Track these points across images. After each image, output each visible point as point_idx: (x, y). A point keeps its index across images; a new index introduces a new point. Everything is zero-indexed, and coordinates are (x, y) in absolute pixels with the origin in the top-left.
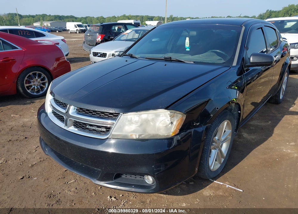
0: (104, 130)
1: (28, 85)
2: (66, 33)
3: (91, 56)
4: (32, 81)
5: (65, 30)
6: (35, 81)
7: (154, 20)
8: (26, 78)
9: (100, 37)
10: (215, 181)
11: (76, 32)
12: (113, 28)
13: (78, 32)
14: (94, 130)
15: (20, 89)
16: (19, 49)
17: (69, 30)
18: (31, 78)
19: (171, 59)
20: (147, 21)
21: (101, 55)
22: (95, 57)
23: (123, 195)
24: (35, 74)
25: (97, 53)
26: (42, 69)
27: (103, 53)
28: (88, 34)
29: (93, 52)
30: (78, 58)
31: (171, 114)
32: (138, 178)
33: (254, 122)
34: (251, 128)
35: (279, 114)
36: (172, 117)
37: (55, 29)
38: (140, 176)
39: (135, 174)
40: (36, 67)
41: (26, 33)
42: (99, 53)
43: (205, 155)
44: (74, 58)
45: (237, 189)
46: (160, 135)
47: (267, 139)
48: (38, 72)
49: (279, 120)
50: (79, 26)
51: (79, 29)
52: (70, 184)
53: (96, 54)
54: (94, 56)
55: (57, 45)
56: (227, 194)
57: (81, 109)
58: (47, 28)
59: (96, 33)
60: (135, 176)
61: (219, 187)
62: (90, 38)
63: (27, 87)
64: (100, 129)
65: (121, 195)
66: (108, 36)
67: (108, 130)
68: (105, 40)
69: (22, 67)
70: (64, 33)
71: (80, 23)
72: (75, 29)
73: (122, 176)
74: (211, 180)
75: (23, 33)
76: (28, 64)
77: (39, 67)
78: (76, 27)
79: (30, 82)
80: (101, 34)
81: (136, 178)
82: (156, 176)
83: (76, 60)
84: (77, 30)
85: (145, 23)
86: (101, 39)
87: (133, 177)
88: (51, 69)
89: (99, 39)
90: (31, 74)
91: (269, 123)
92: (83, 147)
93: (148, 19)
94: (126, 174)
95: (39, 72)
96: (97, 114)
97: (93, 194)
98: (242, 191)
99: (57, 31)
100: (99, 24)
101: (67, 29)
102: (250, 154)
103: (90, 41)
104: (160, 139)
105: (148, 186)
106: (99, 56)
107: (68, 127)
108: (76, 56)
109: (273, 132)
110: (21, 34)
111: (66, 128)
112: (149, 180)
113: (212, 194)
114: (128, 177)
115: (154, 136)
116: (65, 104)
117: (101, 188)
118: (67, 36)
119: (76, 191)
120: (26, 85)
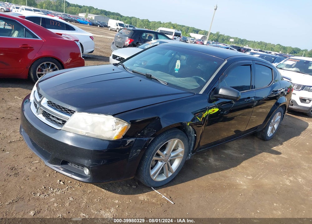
0: (61, 122)
1: (40, 73)
2: (106, 30)
3: (111, 57)
4: (45, 70)
5: (106, 26)
6: (47, 71)
7: (200, 34)
8: (39, 67)
9: (129, 42)
10: (155, 190)
11: (116, 30)
12: (144, 35)
13: (118, 31)
14: (54, 121)
15: (32, 75)
16: (40, 39)
17: (110, 27)
18: (44, 67)
19: (151, 76)
20: (192, 32)
21: (119, 59)
22: (113, 60)
23: (71, 182)
24: (48, 64)
25: (117, 56)
26: (56, 61)
27: (122, 58)
28: (119, 36)
29: (113, 55)
30: (103, 57)
31: (117, 121)
32: (80, 168)
33: (229, 151)
34: (222, 156)
35: (259, 149)
36: (117, 124)
37: (97, 23)
38: (82, 167)
39: (79, 165)
40: (51, 58)
41: (58, 24)
42: (119, 57)
43: (145, 163)
44: (100, 56)
45: (170, 201)
46: (103, 137)
47: (229, 168)
48: (51, 63)
49: (254, 154)
50: (120, 25)
51: (119, 28)
52: (33, 164)
53: (115, 57)
54: (113, 58)
55: (76, 42)
56: (158, 202)
57: (50, 101)
58: (89, 21)
59: (126, 36)
60: (78, 166)
61: (156, 196)
62: (119, 40)
63: (38, 74)
64: (58, 121)
65: (69, 182)
66: (137, 41)
67: (64, 123)
68: (132, 45)
69: (38, 56)
70: (105, 29)
71: (122, 23)
72: (116, 27)
73: (68, 164)
74: (153, 189)
75: (55, 23)
76: (44, 54)
77: (54, 58)
78: (117, 26)
79: (42, 71)
80: (131, 38)
81: (78, 168)
82: (90, 169)
83: (99, 59)
84: (117, 28)
85: (189, 35)
86: (129, 43)
87: (76, 167)
88: (65, 63)
89: (127, 43)
90: (45, 63)
91: (242, 156)
92: (42, 132)
93: (194, 31)
94: (72, 163)
95: (53, 64)
96: (60, 108)
97: (48, 175)
98: (173, 203)
99: (99, 26)
100: (131, 28)
101: (109, 25)
102: (203, 177)
103: (119, 43)
104: (102, 140)
105: (85, 176)
106: (117, 60)
107: (38, 114)
108: (103, 55)
109: (240, 163)
110: (52, 24)
111: (36, 115)
112: (87, 172)
113: (146, 200)
114: (73, 165)
115: (98, 136)
116: (42, 95)
117: (57, 172)
118: (106, 33)
119: (35, 170)
120: (38, 73)
